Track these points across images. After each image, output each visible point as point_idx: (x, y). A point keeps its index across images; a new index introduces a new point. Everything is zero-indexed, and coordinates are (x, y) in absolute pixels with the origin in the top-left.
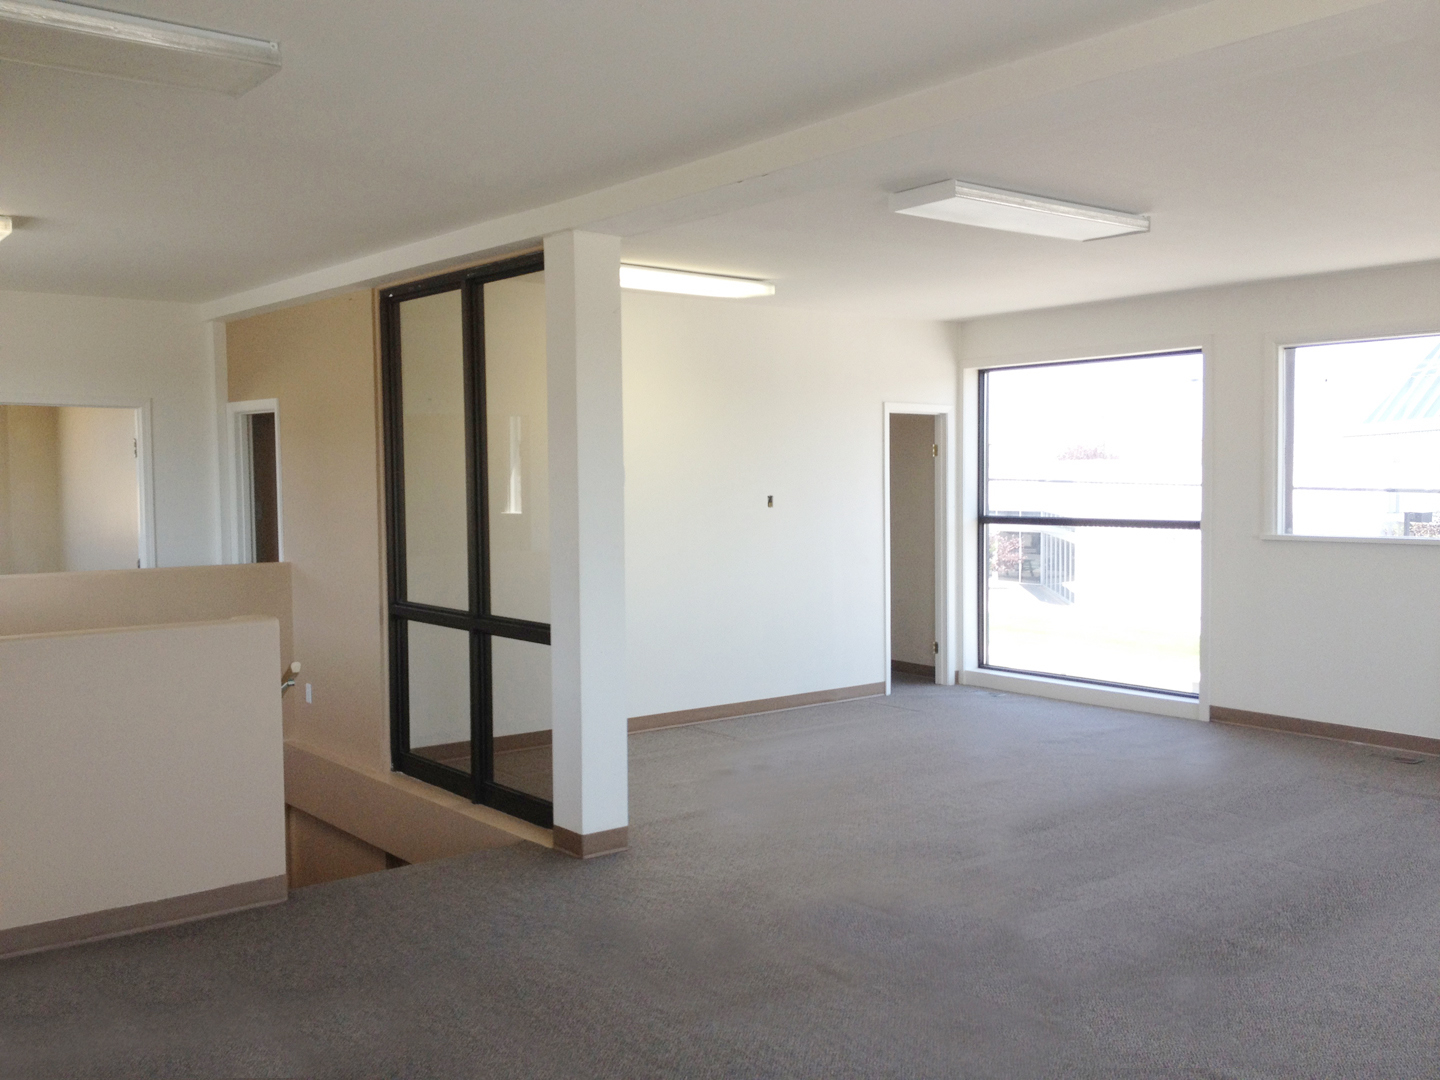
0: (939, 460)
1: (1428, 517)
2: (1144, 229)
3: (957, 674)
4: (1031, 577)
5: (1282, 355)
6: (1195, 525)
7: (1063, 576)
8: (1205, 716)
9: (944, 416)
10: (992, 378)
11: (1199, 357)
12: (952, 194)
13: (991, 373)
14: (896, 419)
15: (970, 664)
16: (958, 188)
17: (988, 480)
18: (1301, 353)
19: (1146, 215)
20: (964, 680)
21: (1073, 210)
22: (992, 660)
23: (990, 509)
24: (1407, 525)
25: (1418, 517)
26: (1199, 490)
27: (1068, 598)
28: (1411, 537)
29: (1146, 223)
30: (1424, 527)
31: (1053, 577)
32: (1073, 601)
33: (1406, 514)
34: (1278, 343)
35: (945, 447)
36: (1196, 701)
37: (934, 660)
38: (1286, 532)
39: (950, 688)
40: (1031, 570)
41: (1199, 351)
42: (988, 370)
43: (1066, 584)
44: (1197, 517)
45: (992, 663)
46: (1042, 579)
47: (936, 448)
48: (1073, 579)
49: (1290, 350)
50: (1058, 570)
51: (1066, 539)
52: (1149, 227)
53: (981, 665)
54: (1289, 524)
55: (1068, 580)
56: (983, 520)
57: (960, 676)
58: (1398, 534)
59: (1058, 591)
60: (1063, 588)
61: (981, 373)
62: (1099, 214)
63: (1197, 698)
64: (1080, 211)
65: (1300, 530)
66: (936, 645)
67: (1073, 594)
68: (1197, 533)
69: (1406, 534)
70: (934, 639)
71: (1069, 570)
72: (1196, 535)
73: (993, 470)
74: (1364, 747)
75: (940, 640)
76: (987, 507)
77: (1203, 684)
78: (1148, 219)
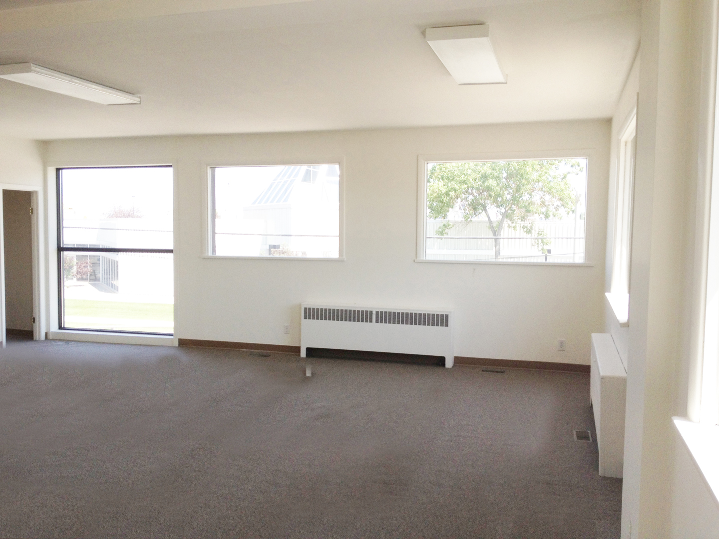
0: (34, 217)
1: (278, 247)
2: (138, 102)
3: (46, 334)
4: (93, 278)
5: (209, 171)
6: (171, 251)
7: (112, 278)
8: (176, 344)
9: (36, 192)
10: (65, 173)
11: (171, 169)
12: (28, 70)
13: (63, 170)
14: (7, 193)
15: (54, 328)
16: (33, 68)
17: (63, 228)
18: (219, 171)
19: (139, 95)
20: (50, 337)
21: (99, 88)
22: (67, 324)
23: (65, 243)
24: (270, 251)
25: (274, 247)
26: (172, 234)
27: (115, 289)
28: (271, 256)
29: (139, 100)
30: (276, 251)
31: (107, 278)
32: (118, 290)
33: (270, 245)
34: (207, 165)
35: (37, 210)
36: (172, 337)
37: (32, 327)
38: (213, 254)
39: (42, 342)
40: (95, 275)
41: (171, 166)
42: (62, 169)
43: (114, 282)
44: (171, 248)
45: (66, 326)
46: (101, 279)
47: (32, 209)
48: (117, 279)
49: (213, 168)
50: (109, 275)
51: (113, 259)
52: (140, 102)
53: (60, 328)
54: (214, 250)
55: (115, 280)
56: (60, 249)
57: (48, 335)
58: (266, 255)
59: (109, 285)
60: (112, 284)
61: (58, 170)
62: (114, 92)
63: (173, 335)
64: (103, 89)
65: (219, 253)
66: (34, 319)
67: (118, 287)
68: (171, 255)
69: (270, 254)
70: (33, 315)
71: (116, 275)
72: (171, 256)
73: (65, 223)
74: (247, 351)
75: (36, 316)
76: (63, 242)
77: (176, 328)
78: (140, 97)
